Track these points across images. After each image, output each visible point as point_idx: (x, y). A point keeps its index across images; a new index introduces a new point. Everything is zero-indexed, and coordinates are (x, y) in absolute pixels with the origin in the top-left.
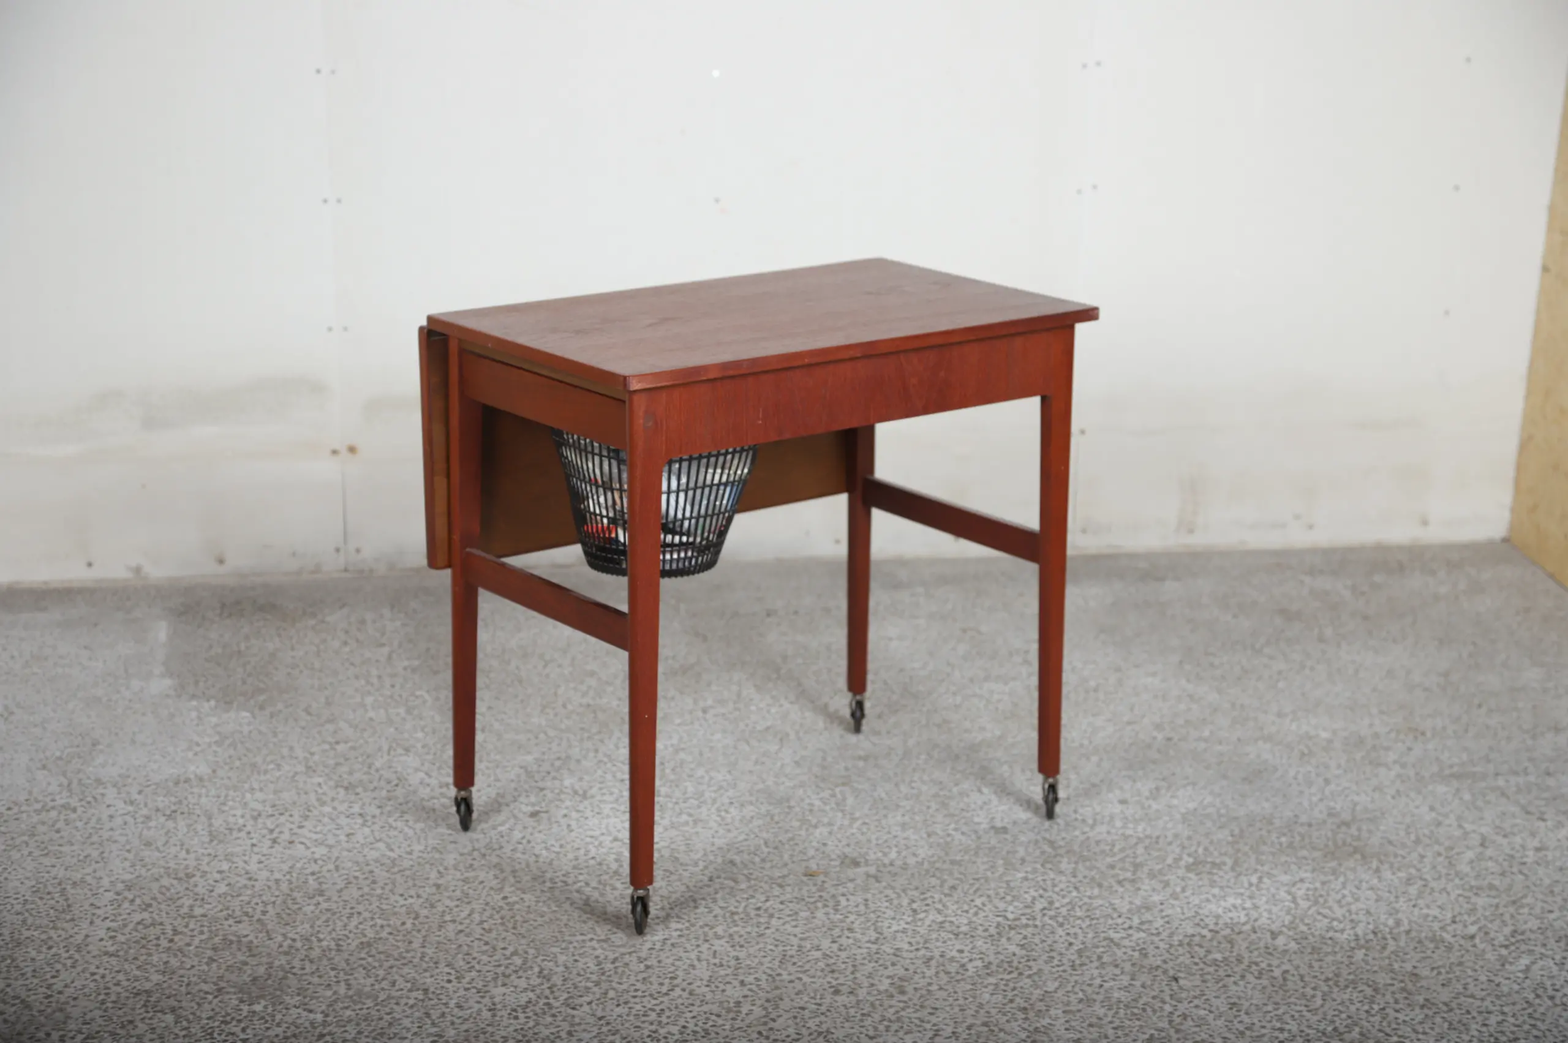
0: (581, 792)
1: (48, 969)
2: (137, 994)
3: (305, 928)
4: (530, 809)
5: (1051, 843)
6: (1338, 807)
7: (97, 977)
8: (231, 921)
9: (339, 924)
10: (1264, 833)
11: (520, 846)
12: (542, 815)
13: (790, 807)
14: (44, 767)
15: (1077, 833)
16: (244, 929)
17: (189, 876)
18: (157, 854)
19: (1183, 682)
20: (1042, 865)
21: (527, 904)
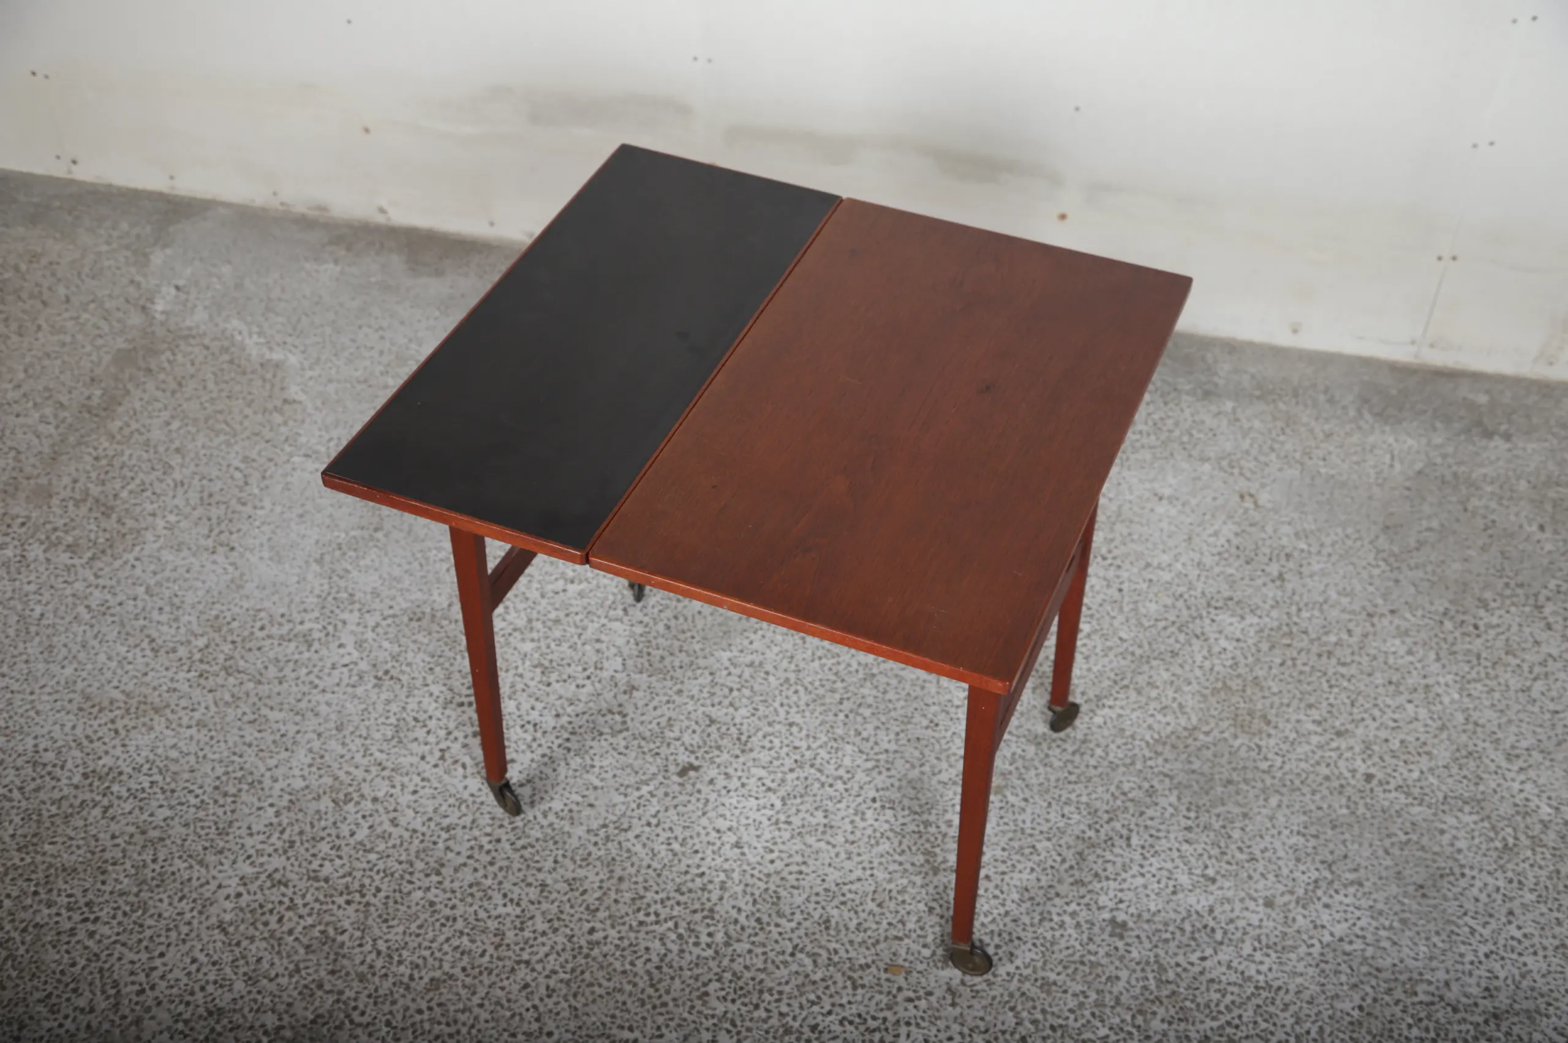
0: (744, 738)
1: (163, 939)
2: (210, 1013)
3: (396, 935)
4: (684, 758)
5: (1162, 969)
6: (1502, 975)
7: (194, 967)
8: (341, 900)
9: (430, 935)
10: (1397, 1010)
11: (647, 829)
12: (692, 773)
13: (927, 824)
14: (320, 561)
15: (1194, 958)
16: (348, 917)
17: (348, 799)
18: (340, 750)
19: (1432, 655)
20: (1133, 1017)
21: (605, 949)
